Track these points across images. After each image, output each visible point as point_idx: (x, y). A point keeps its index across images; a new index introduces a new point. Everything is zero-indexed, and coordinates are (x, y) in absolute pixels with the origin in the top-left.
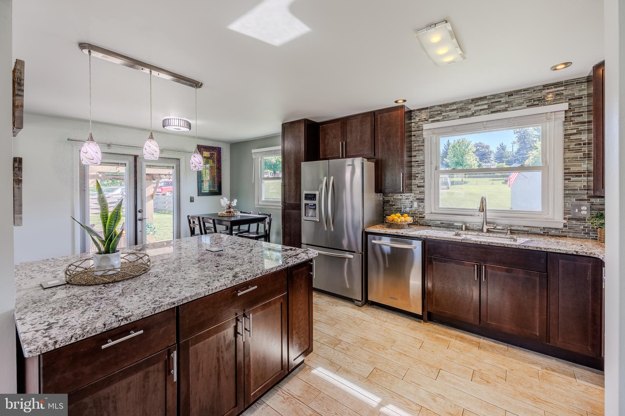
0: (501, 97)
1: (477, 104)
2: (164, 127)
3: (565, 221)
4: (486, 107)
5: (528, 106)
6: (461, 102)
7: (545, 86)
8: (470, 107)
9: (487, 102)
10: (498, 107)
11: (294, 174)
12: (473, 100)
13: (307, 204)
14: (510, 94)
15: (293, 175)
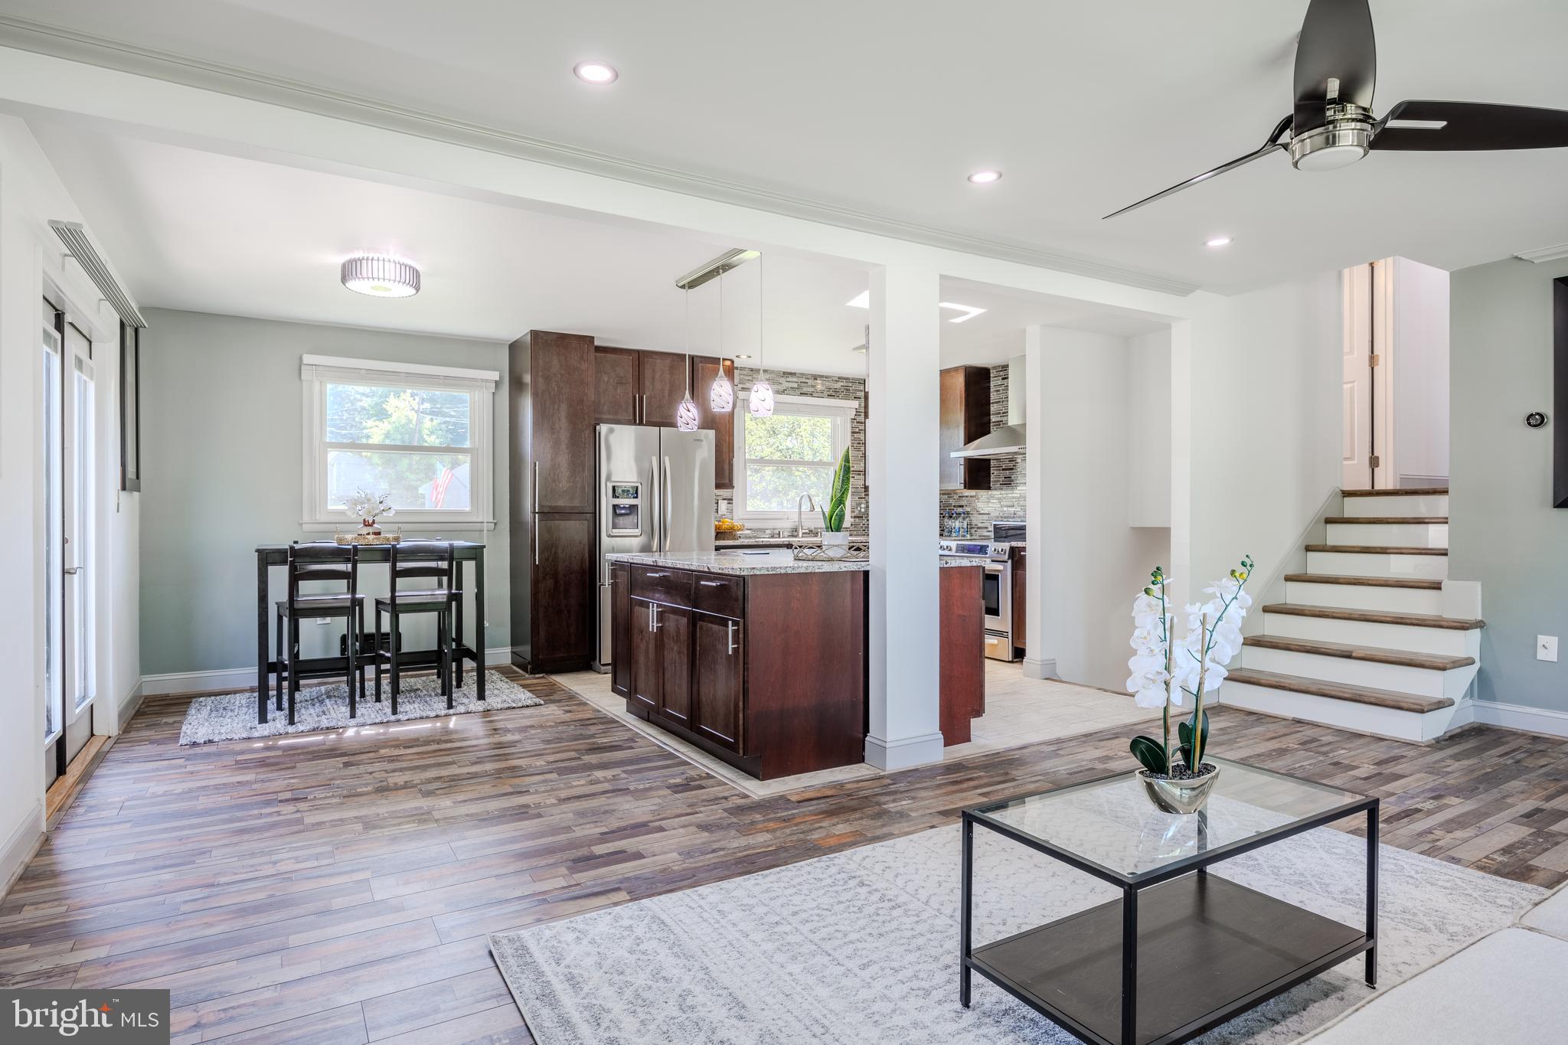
0: (808, 379)
1: (788, 379)
2: (344, 280)
3: (853, 520)
4: (795, 385)
5: (828, 395)
6: (772, 372)
7: (839, 378)
8: (782, 380)
9: (795, 380)
10: (805, 390)
11: (567, 444)
12: (784, 373)
13: (617, 505)
14: (815, 377)
15: (563, 447)
